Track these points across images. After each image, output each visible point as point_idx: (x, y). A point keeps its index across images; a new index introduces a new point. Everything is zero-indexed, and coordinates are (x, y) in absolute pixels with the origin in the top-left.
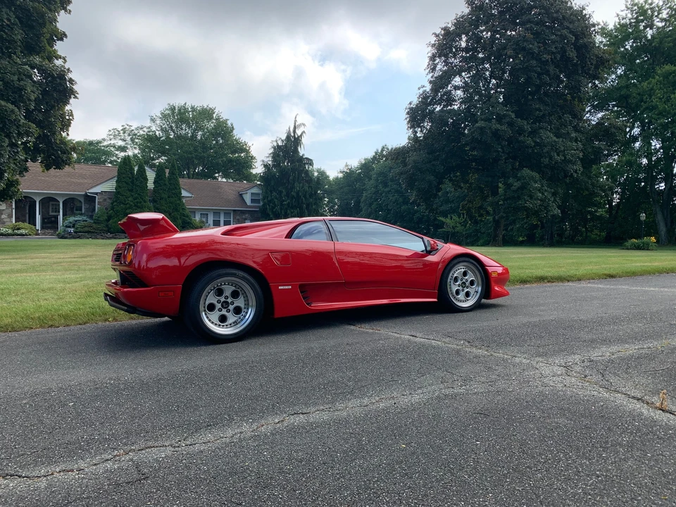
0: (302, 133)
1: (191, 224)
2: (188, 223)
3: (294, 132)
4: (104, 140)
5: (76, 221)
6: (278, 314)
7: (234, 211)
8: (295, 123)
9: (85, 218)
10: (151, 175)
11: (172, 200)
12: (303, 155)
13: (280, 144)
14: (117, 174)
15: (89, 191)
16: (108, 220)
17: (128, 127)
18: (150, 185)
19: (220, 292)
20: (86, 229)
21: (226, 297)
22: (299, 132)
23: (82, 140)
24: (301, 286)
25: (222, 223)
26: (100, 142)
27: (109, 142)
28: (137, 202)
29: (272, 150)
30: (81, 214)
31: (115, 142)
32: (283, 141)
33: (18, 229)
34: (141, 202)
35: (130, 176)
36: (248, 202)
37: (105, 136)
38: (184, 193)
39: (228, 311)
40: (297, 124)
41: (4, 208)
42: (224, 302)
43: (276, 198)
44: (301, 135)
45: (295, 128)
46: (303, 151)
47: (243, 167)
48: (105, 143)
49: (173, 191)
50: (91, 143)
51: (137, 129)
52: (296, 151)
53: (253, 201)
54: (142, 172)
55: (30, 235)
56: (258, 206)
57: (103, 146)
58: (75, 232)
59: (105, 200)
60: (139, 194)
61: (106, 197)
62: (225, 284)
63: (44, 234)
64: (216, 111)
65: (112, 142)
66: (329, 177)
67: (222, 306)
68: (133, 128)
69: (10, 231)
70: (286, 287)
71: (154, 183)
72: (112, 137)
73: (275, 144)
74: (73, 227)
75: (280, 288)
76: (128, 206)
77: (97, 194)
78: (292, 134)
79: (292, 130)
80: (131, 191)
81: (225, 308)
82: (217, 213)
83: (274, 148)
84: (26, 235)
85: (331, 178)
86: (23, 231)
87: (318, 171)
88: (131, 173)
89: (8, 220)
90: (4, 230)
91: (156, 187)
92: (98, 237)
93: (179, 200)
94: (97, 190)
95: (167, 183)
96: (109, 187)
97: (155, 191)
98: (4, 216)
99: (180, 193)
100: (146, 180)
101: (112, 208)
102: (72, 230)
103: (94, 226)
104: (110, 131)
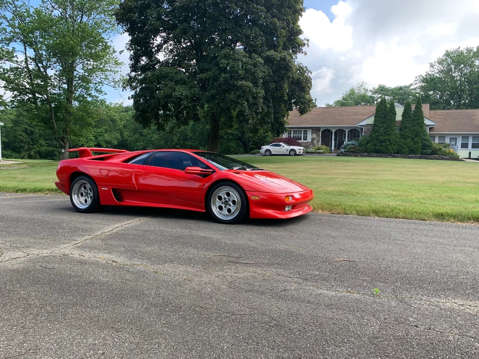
2: (428, 146)
5: (347, 145)
9: (353, 143)
10: (399, 110)
11: (414, 128)
14: (374, 113)
15: (360, 124)
16: (367, 143)
18: (399, 118)
20: (352, 150)
21: (88, 191)
25: (470, 145)
28: (387, 131)
34: (389, 131)
35: (384, 112)
38: (427, 122)
39: (88, 197)
41: (315, 137)
49: (416, 122)
50: (401, 88)
54: (393, 107)
55: (325, 153)
58: (345, 152)
59: (369, 130)
60: (388, 125)
61: (369, 128)
62: (87, 184)
63: (335, 152)
69: (314, 151)
70: (105, 189)
71: (402, 116)
74: (345, 148)
75: (102, 188)
76: (380, 134)
77: (363, 126)
80: (383, 123)
82: (465, 137)
84: (322, 153)
86: (321, 151)
88: (385, 110)
89: (317, 144)
90: (310, 150)
91: (403, 119)
92: (358, 155)
93: (422, 127)
94: (364, 123)
95: (412, 115)
96: (371, 121)
97: (402, 122)
98: (315, 142)
99: (423, 122)
100: (395, 114)
101: (371, 136)
102: (343, 150)
103: (358, 148)
104: (416, 77)
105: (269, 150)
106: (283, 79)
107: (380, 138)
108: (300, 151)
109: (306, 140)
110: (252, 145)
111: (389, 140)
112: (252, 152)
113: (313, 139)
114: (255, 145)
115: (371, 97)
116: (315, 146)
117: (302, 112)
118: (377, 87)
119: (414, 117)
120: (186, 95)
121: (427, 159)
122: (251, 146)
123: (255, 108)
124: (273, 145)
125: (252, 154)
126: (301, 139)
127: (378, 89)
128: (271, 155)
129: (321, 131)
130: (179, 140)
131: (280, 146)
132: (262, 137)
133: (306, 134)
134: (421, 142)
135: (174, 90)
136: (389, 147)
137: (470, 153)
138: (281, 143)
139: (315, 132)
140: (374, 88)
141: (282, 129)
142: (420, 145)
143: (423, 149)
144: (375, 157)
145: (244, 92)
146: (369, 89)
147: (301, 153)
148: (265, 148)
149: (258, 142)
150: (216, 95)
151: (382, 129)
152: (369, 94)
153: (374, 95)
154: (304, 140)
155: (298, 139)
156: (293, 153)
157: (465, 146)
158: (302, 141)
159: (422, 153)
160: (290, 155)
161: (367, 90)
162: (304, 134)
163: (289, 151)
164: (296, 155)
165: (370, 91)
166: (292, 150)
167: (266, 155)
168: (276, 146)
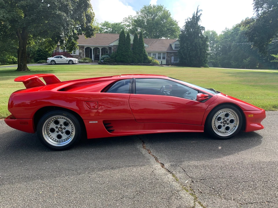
0: (200, 15)
1: (148, 59)
2: (146, 58)
3: (197, 14)
4: (122, 22)
5: (104, 57)
6: (89, 137)
7: (167, 52)
8: (197, 10)
9: (108, 56)
10: (132, 37)
11: (140, 48)
12: (200, 25)
13: (189, 20)
14: (119, 38)
15: (110, 45)
16: (116, 57)
17: (130, 17)
18: (132, 42)
19: (57, 122)
20: (108, 61)
21: (61, 125)
22: (199, 14)
23: (114, 23)
24: (104, 122)
25: (162, 58)
26: (121, 23)
27: (124, 23)
28: (126, 50)
29: (185, 24)
30: (107, 54)
31: (126, 23)
32: (190, 19)
33: (86, 60)
35: (124, 38)
36: (174, 48)
37: (122, 21)
38: (145, 45)
39: (62, 133)
40: (198, 10)
41: (81, 52)
42: (60, 128)
43: (185, 47)
44: (200, 16)
45: (197, 12)
46: (200, 23)
47: (174, 32)
48: (122, 24)
49: (141, 45)
50: (116, 24)
51: (134, 17)
52: (197, 23)
53: (175, 48)
54: (128, 36)
55: (90, 62)
56: (177, 50)
57: (121, 25)
58: (104, 62)
59: (115, 49)
60: (127, 46)
61: (115, 47)
62: (60, 118)
63: (95, 62)
64: (164, 7)
65: (125, 23)
66: (217, 34)
67: (59, 130)
68: (132, 17)
69: (83, 61)
70: (94, 122)
71: (133, 41)
72: (125, 21)
73: (187, 21)
74: (103, 60)
75: (90, 122)
76: (123, 51)
77: (112, 46)
78: (196, 15)
79: (195, 13)
80: (124, 45)
81: (60, 131)
82: (160, 53)
83: (186, 23)
85: (218, 35)
86: (87, 61)
87: (212, 32)
89: (83, 56)
90: (81, 60)
91: (134, 43)
92: (112, 64)
93: (143, 48)
94: (112, 44)
95: (138, 41)
96: (116, 43)
97: (133, 44)
98: (81, 55)
99: (143, 45)
100: (130, 40)
101: (117, 52)
102: (102, 61)
103: (111, 59)
104: (124, 19)
105: (54, 61)
107: (123, 53)
110: (38, 56)
111: (128, 55)
112: (38, 62)
113: (80, 53)
114: (40, 57)
115: (101, 28)
116: (81, 58)
118: (103, 22)
119: (139, 42)
121: (147, 65)
122: (37, 58)
124: (56, 57)
125: (39, 63)
126: (72, 53)
127: (105, 23)
128: (56, 64)
129: (85, 48)
131: (61, 58)
132: (45, 51)
134: (143, 56)
136: (128, 59)
137: (162, 61)
138: (62, 56)
139: (81, 49)
140: (102, 23)
142: (143, 58)
143: (144, 60)
144: (121, 65)
146: (99, 23)
147: (76, 62)
148: (50, 59)
149: (42, 55)
151: (124, 48)
152: (100, 26)
153: (103, 27)
154: (74, 54)
156: (71, 63)
157: (159, 58)
159: (144, 62)
160: (69, 64)
161: (98, 24)
163: (68, 61)
164: (73, 64)
165: (100, 24)
166: (71, 60)
167: (52, 64)
168: (58, 57)
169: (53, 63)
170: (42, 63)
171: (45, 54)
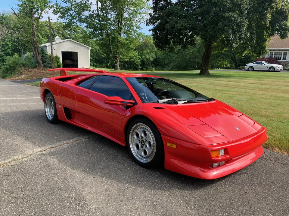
75: (58, 106)
90: (288, 67)
105: (252, 67)
106: (267, 10)
108: (279, 68)
109: (285, 59)
110: (240, 62)
112: (239, 67)
114: (242, 62)
117: (283, 36)
120: (185, 26)
122: (238, 63)
123: (239, 34)
124: (256, 63)
125: (239, 69)
126: (280, 59)
128: (254, 70)
130: (190, 58)
131: (261, 64)
132: (248, 57)
133: (286, 55)
135: (177, 23)
138: (262, 62)
141: (263, 51)
145: (230, 21)
147: (279, 70)
148: (249, 65)
149: (244, 61)
150: (207, 25)
154: (283, 59)
155: (278, 59)
156: (272, 70)
158: (282, 60)
160: (269, 71)
162: (284, 55)
163: (268, 68)
164: (274, 71)
166: (272, 67)
167: (249, 71)
168: (259, 63)
169: (252, 69)
170: (241, 69)
171: (248, 60)
